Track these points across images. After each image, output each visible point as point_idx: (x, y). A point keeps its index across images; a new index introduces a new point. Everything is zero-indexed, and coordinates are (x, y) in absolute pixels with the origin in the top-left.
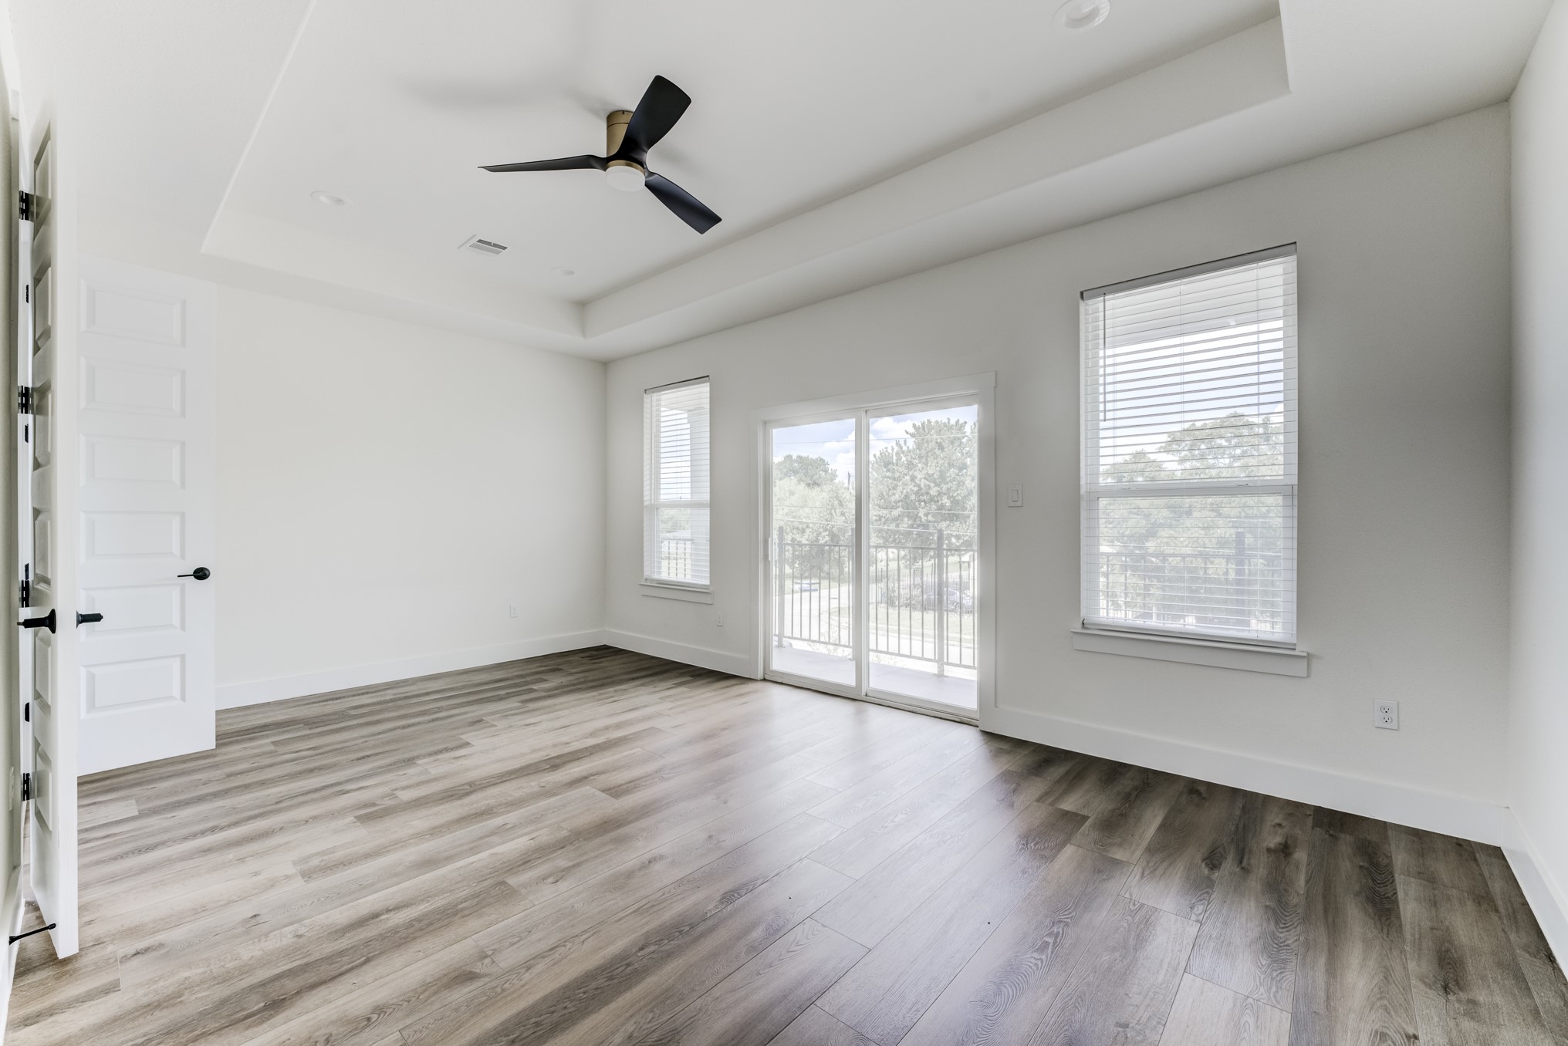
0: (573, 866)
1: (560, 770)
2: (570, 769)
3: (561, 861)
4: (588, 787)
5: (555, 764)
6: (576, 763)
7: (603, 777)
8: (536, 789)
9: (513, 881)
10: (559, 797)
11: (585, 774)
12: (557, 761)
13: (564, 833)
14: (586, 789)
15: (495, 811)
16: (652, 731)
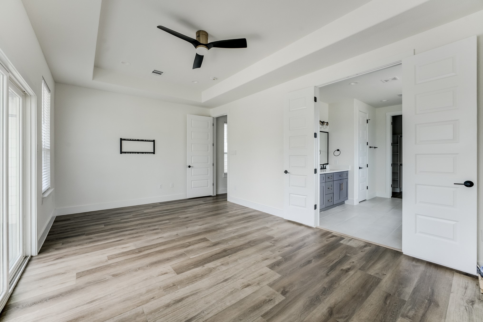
0: (216, 225)
1: (222, 249)
2: (219, 249)
3: (219, 226)
4: (213, 242)
5: (225, 253)
6: (218, 252)
7: (208, 245)
8: (229, 242)
9: (227, 224)
10: (222, 239)
11: (214, 247)
12: (225, 254)
13: (219, 231)
14: (214, 241)
15: (238, 237)
16: (179, 271)
